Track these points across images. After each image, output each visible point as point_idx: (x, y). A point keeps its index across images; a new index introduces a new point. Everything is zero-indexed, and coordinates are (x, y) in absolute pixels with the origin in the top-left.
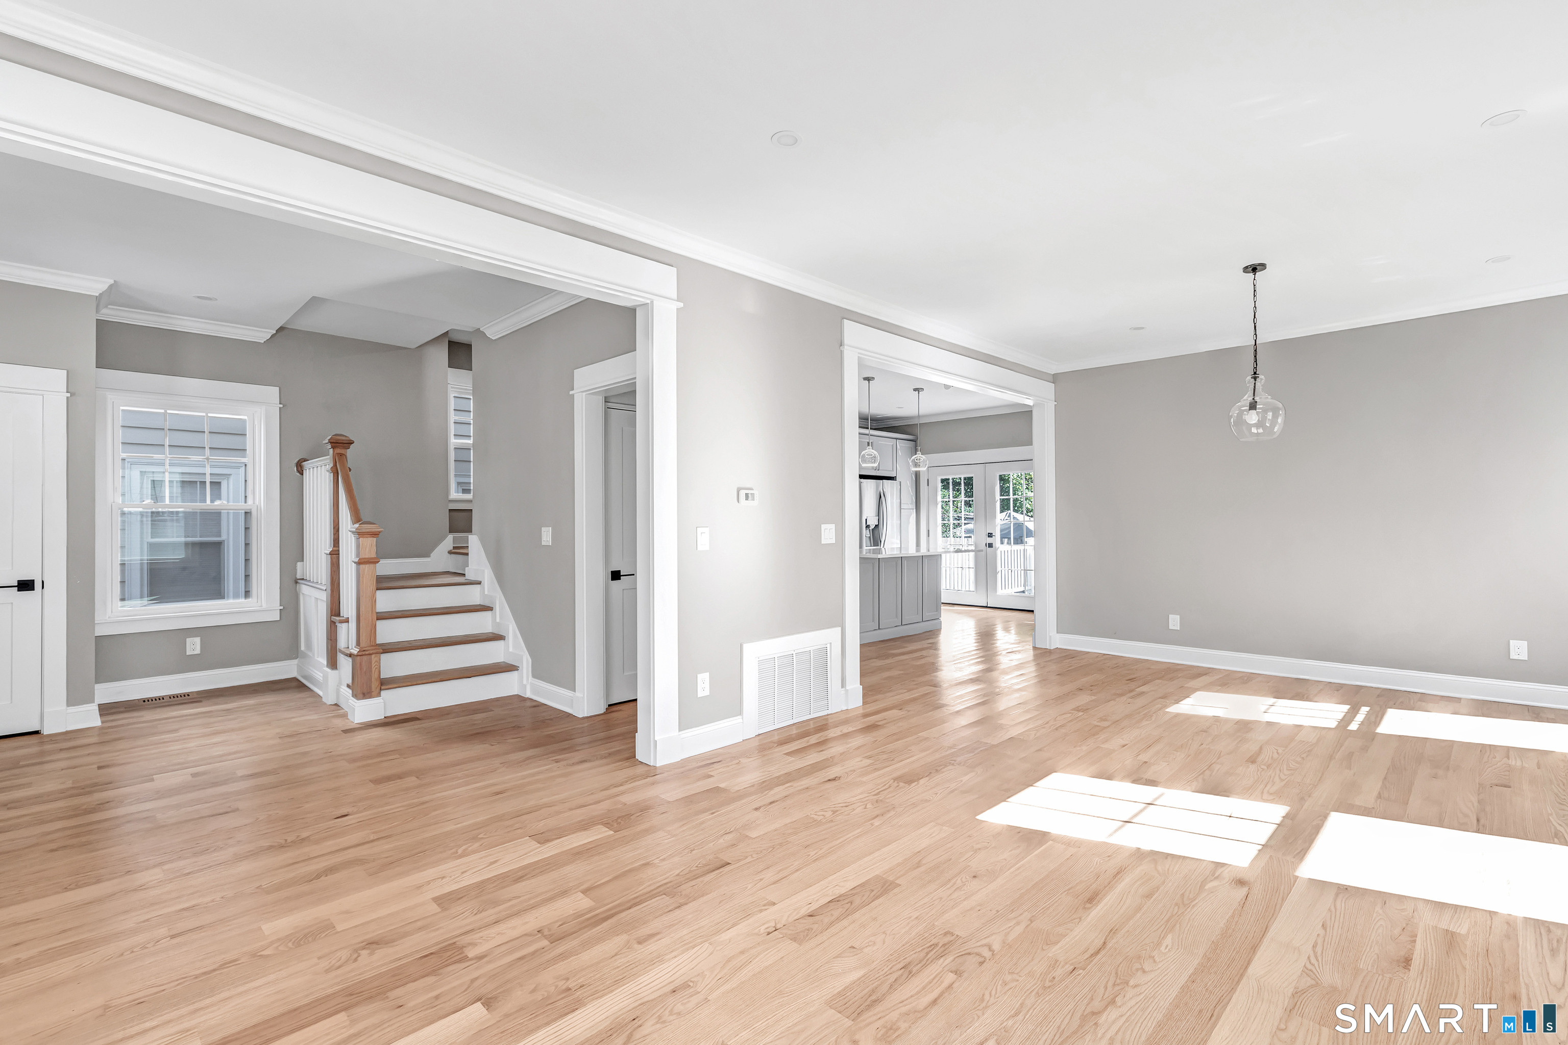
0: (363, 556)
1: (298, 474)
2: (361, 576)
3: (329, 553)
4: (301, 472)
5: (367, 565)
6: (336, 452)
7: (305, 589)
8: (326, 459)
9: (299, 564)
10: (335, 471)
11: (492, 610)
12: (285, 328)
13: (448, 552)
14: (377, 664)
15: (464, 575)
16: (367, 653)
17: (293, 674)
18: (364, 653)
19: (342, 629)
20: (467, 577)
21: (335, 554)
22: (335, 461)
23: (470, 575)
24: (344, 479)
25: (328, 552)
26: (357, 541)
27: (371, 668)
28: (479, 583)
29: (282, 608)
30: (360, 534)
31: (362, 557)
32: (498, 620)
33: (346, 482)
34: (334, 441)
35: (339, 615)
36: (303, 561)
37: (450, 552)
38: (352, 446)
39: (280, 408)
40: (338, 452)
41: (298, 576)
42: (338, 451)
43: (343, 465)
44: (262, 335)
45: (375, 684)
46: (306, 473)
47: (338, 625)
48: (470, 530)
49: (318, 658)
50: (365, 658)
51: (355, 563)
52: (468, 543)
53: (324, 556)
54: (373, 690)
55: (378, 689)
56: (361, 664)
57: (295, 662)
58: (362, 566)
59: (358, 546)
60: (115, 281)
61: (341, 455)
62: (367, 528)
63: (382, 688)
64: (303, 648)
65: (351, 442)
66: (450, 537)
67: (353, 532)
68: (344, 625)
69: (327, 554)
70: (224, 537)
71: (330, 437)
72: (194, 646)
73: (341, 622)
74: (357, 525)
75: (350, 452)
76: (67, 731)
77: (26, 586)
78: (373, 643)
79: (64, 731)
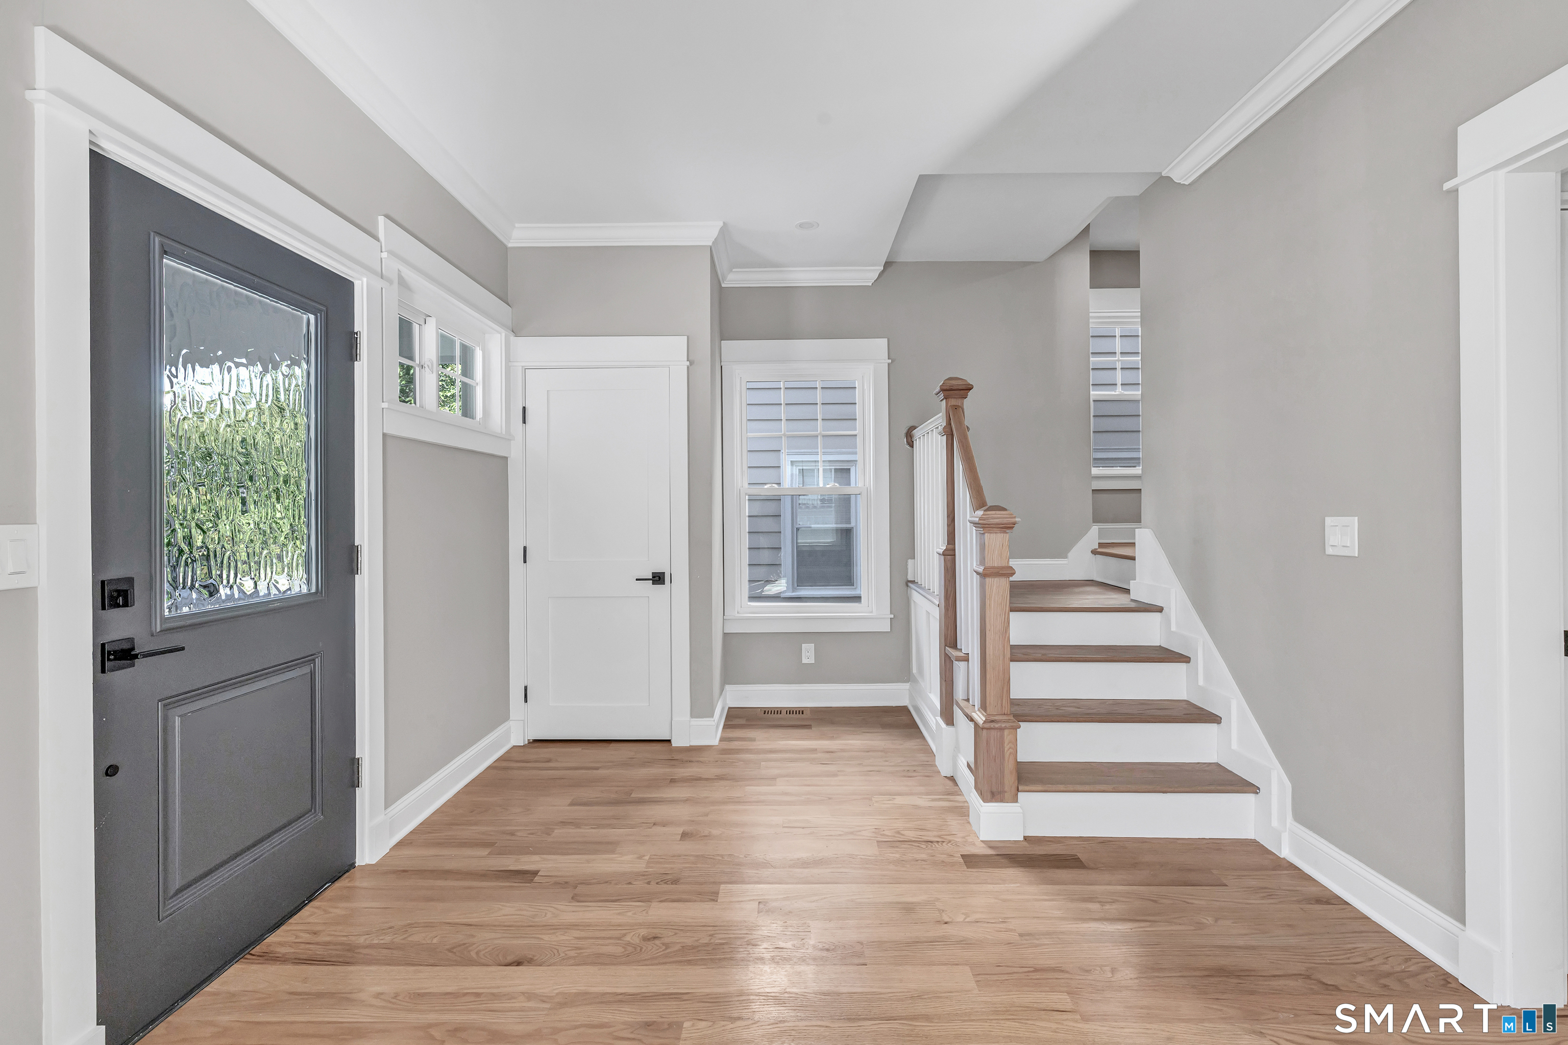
0: (989, 563)
1: (908, 447)
2: (987, 597)
3: (941, 553)
4: (911, 443)
5: (996, 579)
6: (949, 404)
7: (916, 596)
8: (938, 418)
9: (910, 562)
10: (949, 433)
11: (1189, 662)
12: (893, 262)
13: (1092, 552)
14: (1013, 746)
15: (1127, 591)
16: (997, 726)
17: (904, 701)
18: (992, 725)
19: (960, 668)
20: (1133, 596)
21: (949, 555)
22: (948, 417)
23: (1140, 591)
24: (960, 441)
25: (941, 551)
26: (981, 539)
27: (1003, 751)
28: (1160, 610)
29: (892, 616)
30: (983, 526)
31: (989, 565)
32: (1201, 682)
33: (963, 446)
34: (948, 388)
35: (954, 646)
36: (914, 558)
37: (1094, 552)
38: (970, 393)
39: (889, 364)
40: (953, 404)
41: (910, 578)
42: (953, 402)
43: (960, 423)
44: (867, 275)
45: (1010, 779)
46: (917, 444)
47: (955, 663)
48: (1137, 518)
49: (930, 693)
50: (993, 733)
51: (978, 573)
52: (1135, 539)
53: (936, 557)
54: (1006, 789)
55: (1014, 789)
56: (988, 743)
57: (906, 686)
58: (988, 580)
59: (982, 548)
60: (724, 223)
61: (956, 408)
62: (997, 517)
63: (1020, 788)
64: (914, 671)
65: (969, 388)
66: (1095, 529)
67: (974, 524)
68: (962, 665)
69: (939, 554)
70: (853, 524)
71: (942, 382)
72: (808, 654)
73: (959, 659)
74: (980, 513)
75: (968, 404)
76: (691, 746)
77: (658, 579)
78: (1005, 710)
79: (688, 746)
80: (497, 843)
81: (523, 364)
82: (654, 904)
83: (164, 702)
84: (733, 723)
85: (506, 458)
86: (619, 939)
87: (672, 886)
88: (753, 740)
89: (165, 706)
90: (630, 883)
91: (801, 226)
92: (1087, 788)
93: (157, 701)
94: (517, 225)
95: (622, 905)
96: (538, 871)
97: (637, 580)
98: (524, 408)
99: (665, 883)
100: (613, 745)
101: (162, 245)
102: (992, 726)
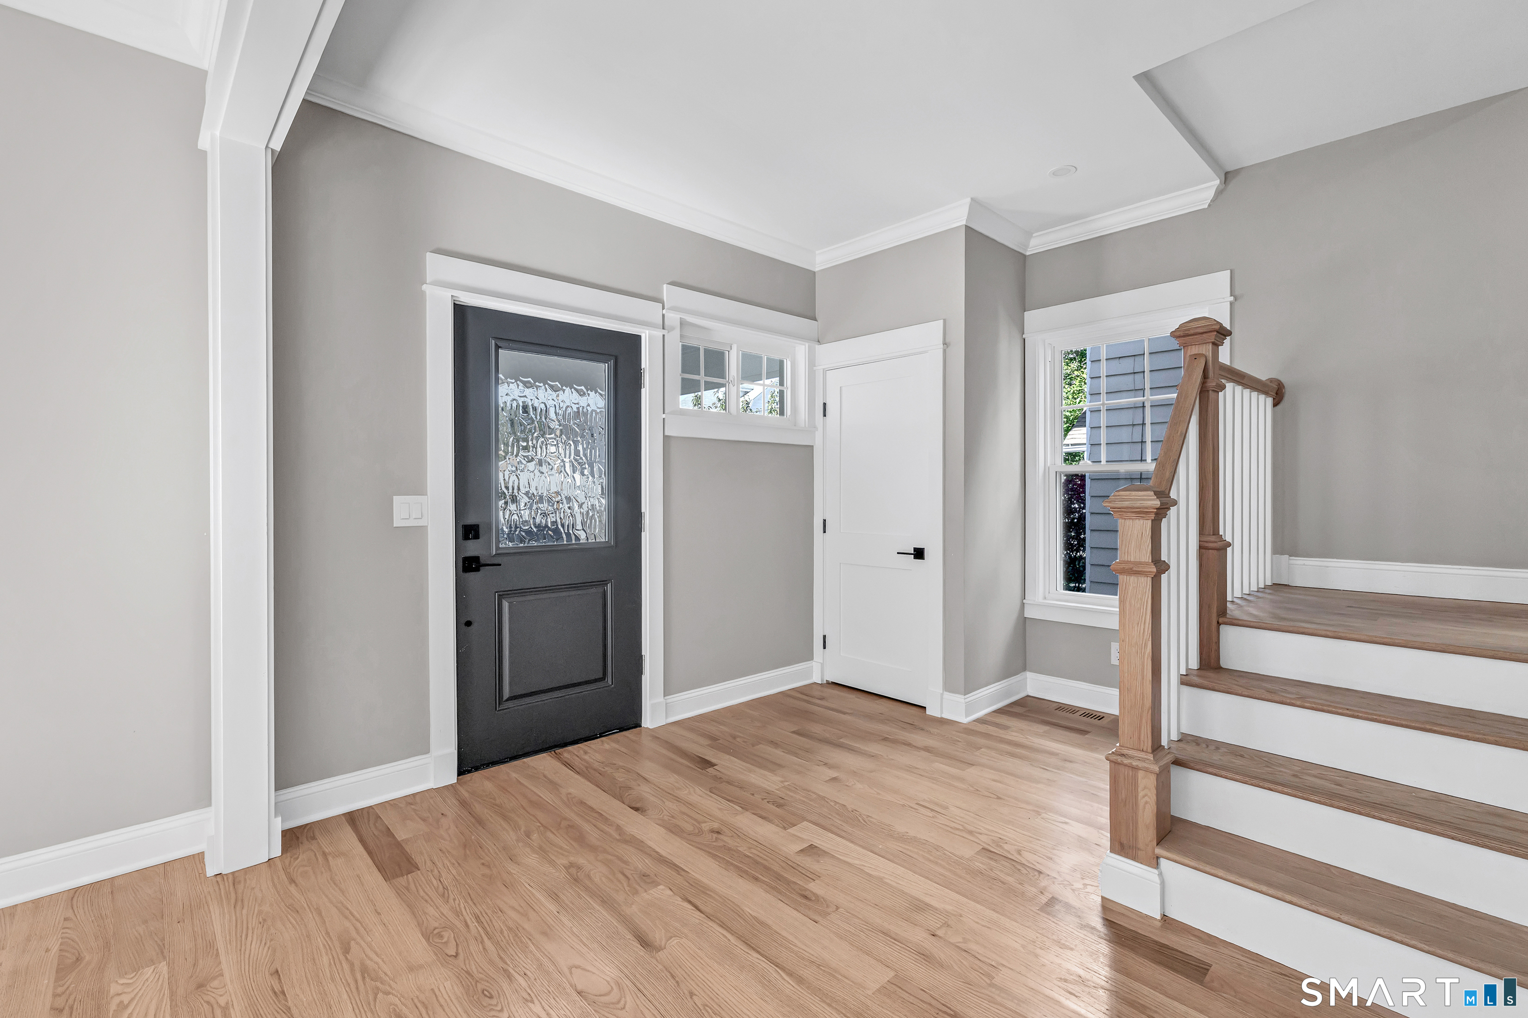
2: (1122, 599)
5: (1132, 577)
6: (1189, 354)
12: (1240, 170)
14: (1150, 794)
16: (1126, 762)
18: (1121, 760)
27: (1137, 797)
34: (1182, 333)
39: (1231, 303)
40: (1193, 352)
42: (1193, 350)
44: (1202, 197)
50: (1123, 770)
55: (1150, 850)
56: (1116, 780)
58: (1123, 578)
61: (1198, 357)
62: (1129, 498)
76: (942, 718)
77: (919, 554)
78: (1144, 745)
79: (940, 717)
80: (719, 740)
81: (824, 367)
82: (748, 814)
83: (499, 593)
84: (1012, 710)
85: (813, 446)
86: (699, 823)
87: (776, 808)
88: (1006, 728)
89: (499, 595)
90: (753, 795)
91: (1055, 174)
92: (1271, 891)
93: (494, 592)
94: (817, 252)
95: (729, 805)
96: (716, 765)
97: (898, 553)
98: (825, 404)
99: (773, 804)
100: (884, 700)
101: (496, 345)
102: (1119, 760)
